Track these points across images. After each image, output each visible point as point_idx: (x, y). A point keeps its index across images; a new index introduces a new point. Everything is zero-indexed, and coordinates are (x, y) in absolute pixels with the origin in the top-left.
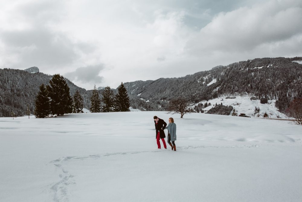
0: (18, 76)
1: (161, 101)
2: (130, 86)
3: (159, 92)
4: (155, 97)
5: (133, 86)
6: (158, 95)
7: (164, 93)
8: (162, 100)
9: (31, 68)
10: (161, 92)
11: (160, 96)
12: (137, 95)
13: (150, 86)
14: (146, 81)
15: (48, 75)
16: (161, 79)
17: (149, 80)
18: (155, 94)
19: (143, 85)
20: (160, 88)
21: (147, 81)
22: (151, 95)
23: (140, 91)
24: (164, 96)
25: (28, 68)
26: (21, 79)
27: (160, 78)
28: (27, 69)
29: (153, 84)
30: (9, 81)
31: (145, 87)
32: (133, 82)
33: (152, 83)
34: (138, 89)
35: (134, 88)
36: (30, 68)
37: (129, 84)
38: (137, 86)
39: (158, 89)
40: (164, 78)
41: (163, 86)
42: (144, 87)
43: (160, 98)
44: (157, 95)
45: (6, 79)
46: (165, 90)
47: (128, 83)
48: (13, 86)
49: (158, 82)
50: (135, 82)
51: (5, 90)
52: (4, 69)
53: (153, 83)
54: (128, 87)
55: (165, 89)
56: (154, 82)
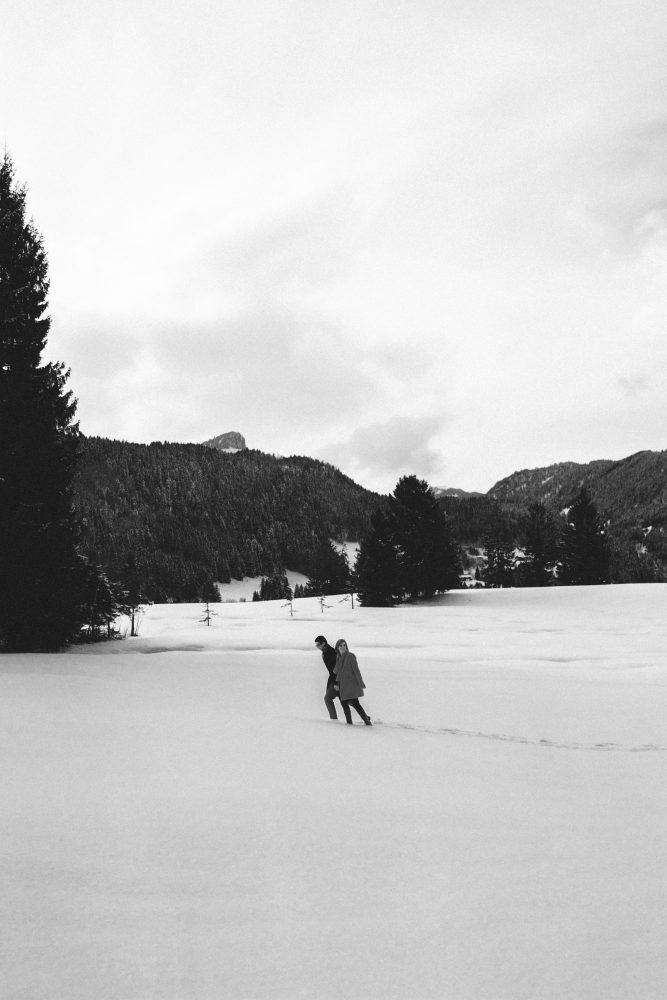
0: (192, 464)
1: (647, 530)
2: (533, 481)
3: (638, 500)
4: (623, 517)
5: (543, 482)
6: (632, 509)
7: (656, 501)
8: (650, 528)
9: (222, 436)
10: (644, 498)
11: (640, 513)
12: (560, 510)
13: (602, 481)
14: (588, 463)
15: (276, 456)
16: (641, 457)
17: (599, 461)
18: (622, 506)
19: (580, 478)
20: (638, 486)
21: (593, 463)
22: (609, 511)
23: (570, 498)
24: (655, 515)
25: (212, 438)
26: (200, 471)
27: (640, 453)
28: (210, 441)
29: (615, 471)
30: (169, 481)
31: (587, 482)
32: (544, 469)
33: (609, 471)
34: (561, 493)
35: (548, 488)
36: (218, 438)
37: (530, 474)
38: (557, 480)
39: (633, 490)
40: (654, 450)
41: (651, 479)
42: (582, 483)
43: (642, 520)
44: (629, 510)
45: (158, 474)
46: (658, 492)
47: (527, 470)
48: (179, 495)
49: (632, 466)
50: (551, 467)
51: (157, 508)
52: (153, 444)
53: (614, 468)
54: (528, 484)
55: (660, 489)
56: (617, 464)
